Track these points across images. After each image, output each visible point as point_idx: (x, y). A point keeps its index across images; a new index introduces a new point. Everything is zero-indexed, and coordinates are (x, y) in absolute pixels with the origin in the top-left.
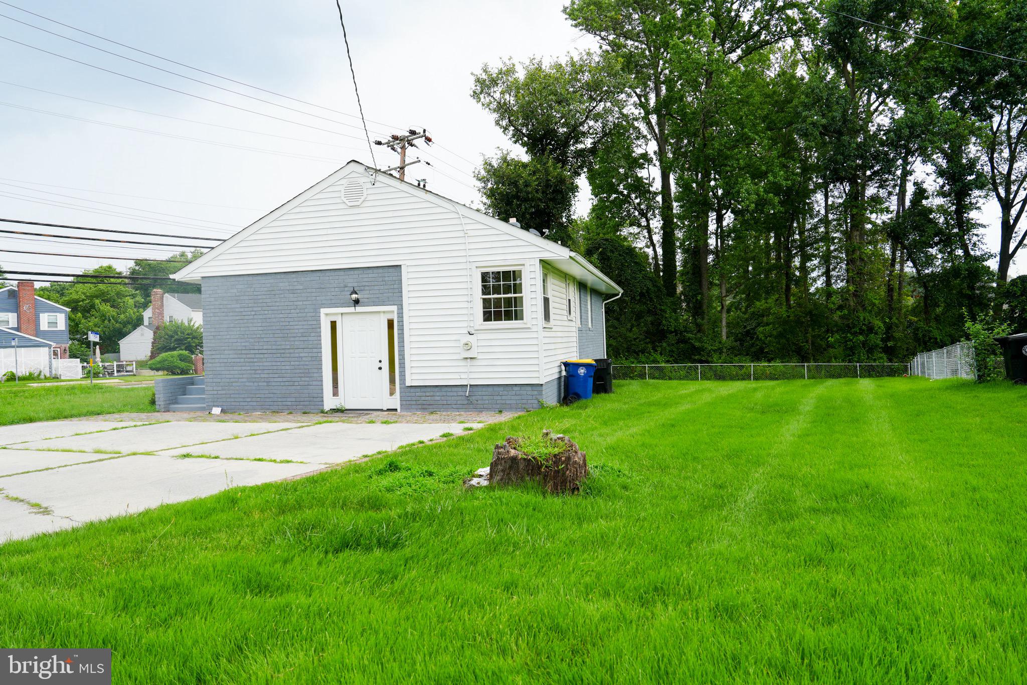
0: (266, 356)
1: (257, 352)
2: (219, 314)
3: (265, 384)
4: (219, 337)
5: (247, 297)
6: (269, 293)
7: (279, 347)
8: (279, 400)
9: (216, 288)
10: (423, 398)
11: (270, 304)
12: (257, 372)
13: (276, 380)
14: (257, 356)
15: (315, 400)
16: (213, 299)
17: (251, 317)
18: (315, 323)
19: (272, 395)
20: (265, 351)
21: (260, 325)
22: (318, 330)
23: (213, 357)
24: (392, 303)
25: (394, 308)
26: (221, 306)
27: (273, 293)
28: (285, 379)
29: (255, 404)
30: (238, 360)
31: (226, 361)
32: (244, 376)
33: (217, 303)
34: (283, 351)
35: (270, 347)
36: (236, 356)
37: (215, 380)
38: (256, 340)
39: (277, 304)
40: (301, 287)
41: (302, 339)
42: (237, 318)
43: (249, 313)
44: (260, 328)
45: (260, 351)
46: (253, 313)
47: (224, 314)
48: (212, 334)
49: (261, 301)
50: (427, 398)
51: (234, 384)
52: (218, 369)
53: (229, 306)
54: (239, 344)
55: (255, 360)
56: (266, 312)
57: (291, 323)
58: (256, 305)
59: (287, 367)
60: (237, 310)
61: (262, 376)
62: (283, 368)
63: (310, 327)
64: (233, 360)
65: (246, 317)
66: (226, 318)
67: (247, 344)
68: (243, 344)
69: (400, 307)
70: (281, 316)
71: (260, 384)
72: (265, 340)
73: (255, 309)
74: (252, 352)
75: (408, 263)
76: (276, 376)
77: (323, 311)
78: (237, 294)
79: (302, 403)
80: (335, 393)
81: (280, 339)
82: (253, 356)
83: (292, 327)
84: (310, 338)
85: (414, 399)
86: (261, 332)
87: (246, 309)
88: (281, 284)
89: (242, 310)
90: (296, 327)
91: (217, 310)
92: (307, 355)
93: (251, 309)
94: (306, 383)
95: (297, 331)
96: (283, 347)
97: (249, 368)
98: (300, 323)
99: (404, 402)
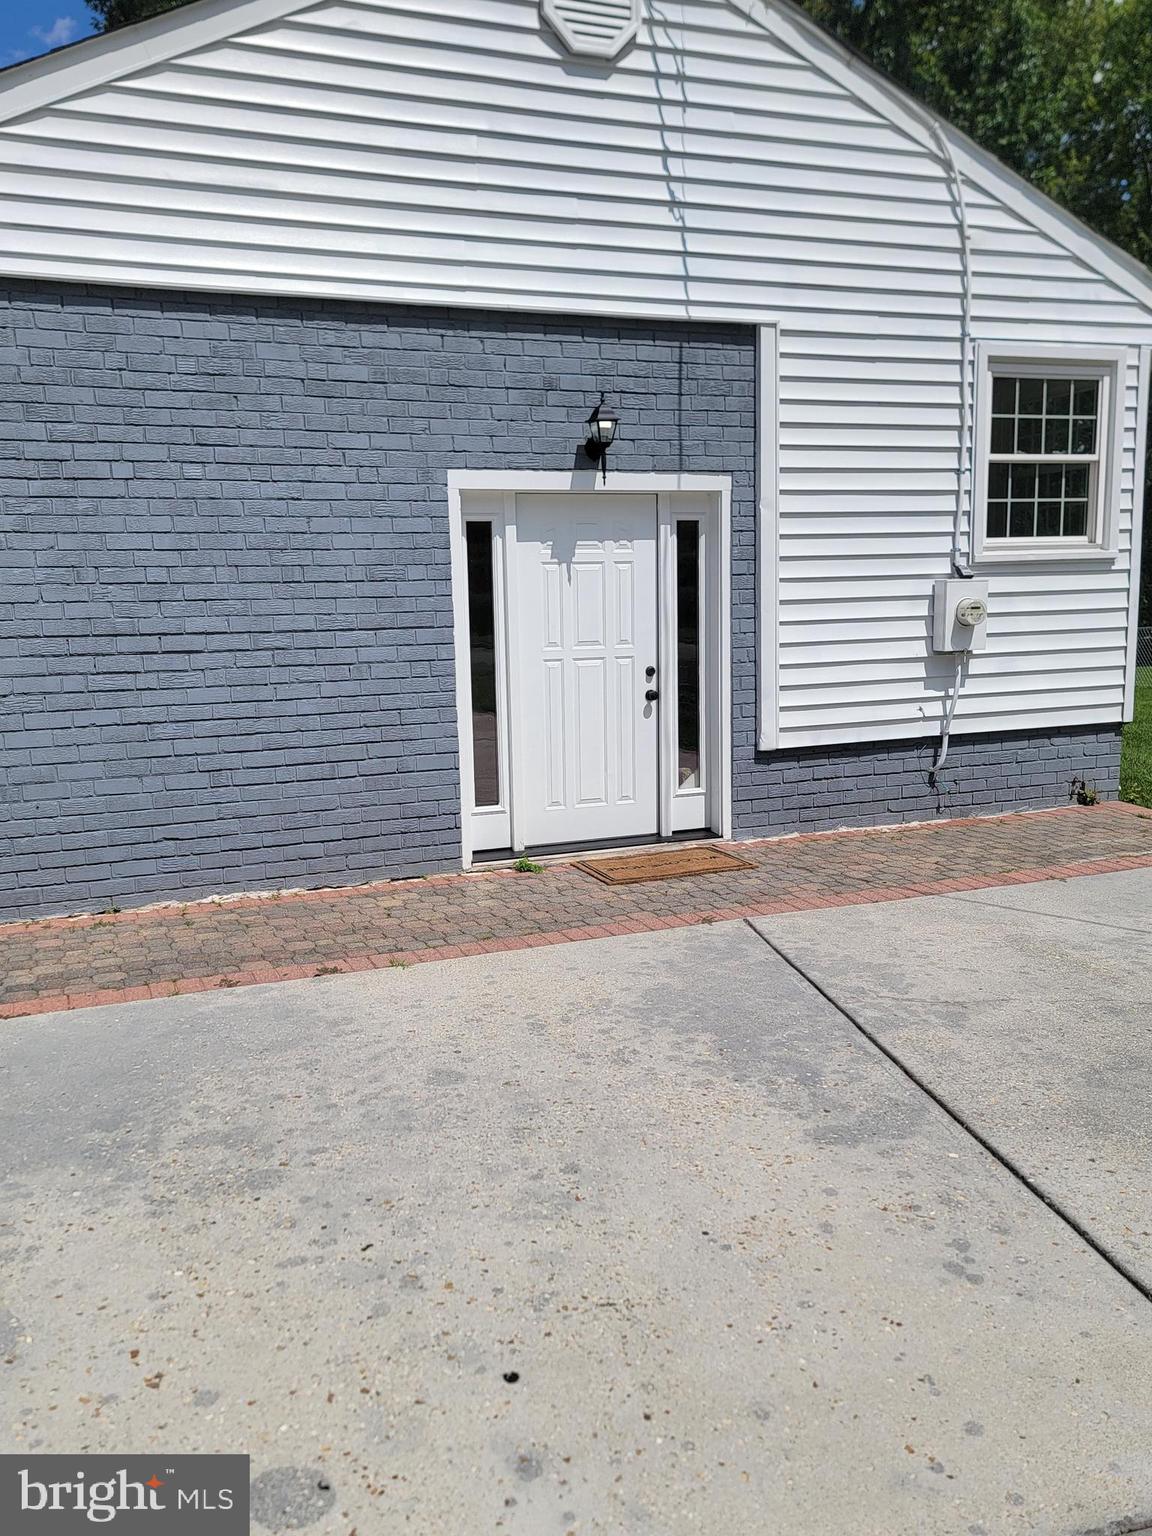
0: (200, 661)
1: (152, 643)
3: (201, 781)
5: (86, 396)
6: (202, 383)
7: (265, 624)
8: (269, 840)
10: (805, 787)
11: (213, 436)
12: (159, 730)
13: (252, 760)
14: (157, 661)
15: (424, 824)
17: (117, 488)
18: (423, 524)
19: (233, 826)
20: (197, 643)
21: (164, 524)
22: (439, 555)
24: (715, 463)
25: (722, 484)
27: (221, 383)
28: (293, 756)
29: (148, 867)
30: (51, 684)
32: (88, 753)
35: (220, 624)
36: (38, 666)
38: (150, 592)
39: (249, 436)
40: (363, 373)
41: (367, 589)
42: (36, 488)
43: (103, 470)
44: (166, 541)
45: (169, 643)
46: (123, 470)
49: (164, 417)
50: (815, 786)
54: (54, 611)
55: (146, 681)
56: (194, 471)
57: (317, 525)
58: (136, 434)
59: (305, 707)
60: (32, 450)
61: (183, 748)
62: (289, 709)
63: (404, 542)
64: (21, 685)
65: (90, 488)
67: (101, 610)
68: (75, 611)
69: (744, 478)
70: (269, 489)
71: (172, 781)
72: (191, 591)
73: (131, 452)
74: (124, 644)
75: (788, 321)
76: (254, 743)
77: (459, 480)
78: (29, 373)
79: (369, 843)
80: (487, 793)
81: (265, 590)
82: (133, 664)
83: (322, 541)
84: (403, 588)
85: (775, 791)
86: (170, 559)
87: (83, 451)
88: (263, 351)
89: (64, 451)
90: (339, 541)
92: (390, 653)
93: (110, 451)
94: (391, 765)
95: (346, 557)
96: (284, 623)
97: (112, 717)
98: (358, 525)
99: (747, 806)
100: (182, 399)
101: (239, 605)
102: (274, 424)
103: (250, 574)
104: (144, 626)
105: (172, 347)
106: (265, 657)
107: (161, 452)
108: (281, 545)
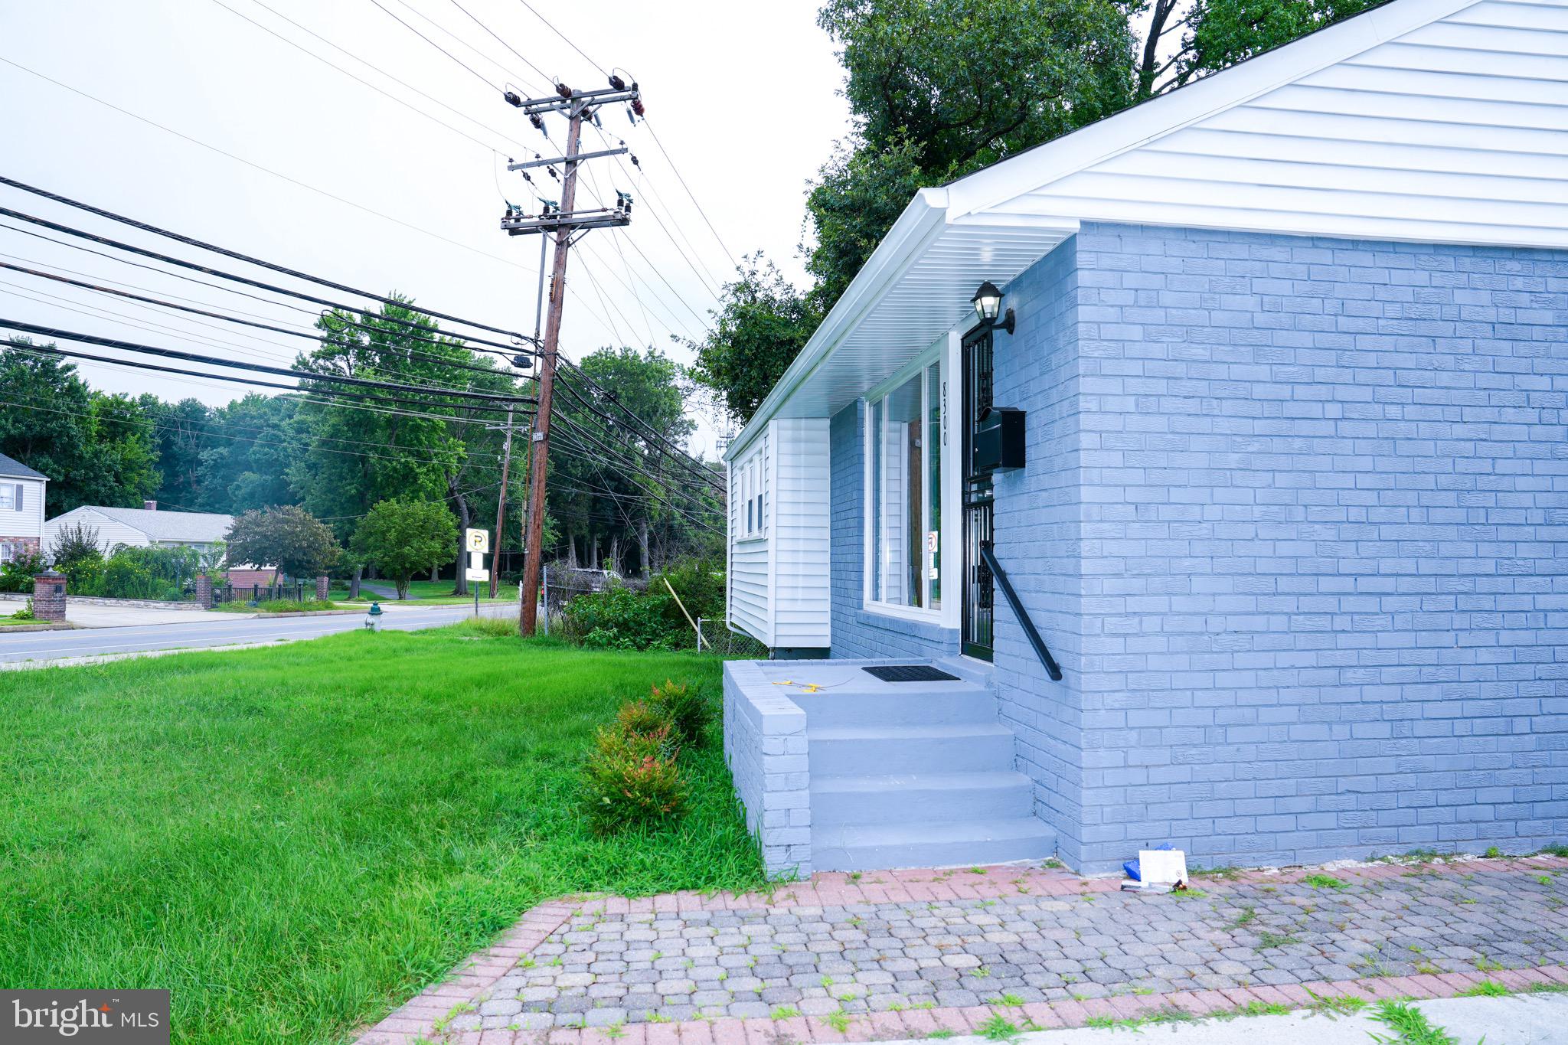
0: (1390, 603)
1: (1348, 584)
2: (1168, 404)
3: (1384, 730)
4: (1167, 513)
5: (1306, 339)
6: (1405, 327)
7: (1450, 567)
8: (1444, 798)
9: (1157, 281)
11: (1412, 377)
12: (1349, 676)
13: (1431, 710)
14: (1350, 604)
16: (1136, 332)
17: (1328, 428)
19: (1411, 780)
20: (1388, 585)
21: (1366, 463)
23: (1133, 604)
26: (1180, 369)
27: (1424, 328)
28: (1471, 708)
29: (1330, 820)
30: (1259, 623)
31: (1197, 624)
32: (1286, 696)
33: (1157, 351)
34: (1466, 585)
35: (1409, 566)
36: (1249, 603)
37: (1137, 718)
38: (1349, 532)
39: (1445, 378)
41: (1546, 532)
42: (1260, 427)
43: (1316, 410)
44: (1366, 481)
45: (1365, 584)
46: (1333, 410)
47: (1192, 406)
48: (1133, 495)
49: (1371, 360)
51: (1234, 734)
52: (1154, 662)
53: (1221, 371)
54: (1266, 549)
55: (1341, 622)
56: (1393, 411)
57: (1501, 466)
58: (1347, 375)
59: (1484, 655)
60: (1259, 391)
61: (1370, 694)
62: (1469, 656)
64: (1233, 623)
65: (1305, 428)
66: (1205, 424)
67: (1307, 549)
68: (1284, 549)
70: (1459, 430)
71: (1360, 730)
72: (1387, 532)
73: (1342, 393)
76: (1435, 692)
78: (1261, 319)
81: (1451, 532)
82: (1331, 604)
83: (1505, 482)
86: (1371, 498)
87: (1301, 392)
88: (1460, 297)
89: (1285, 391)
90: (1521, 483)
91: (1161, 386)
93: (1323, 392)
95: (1527, 500)
96: (1467, 567)
97: (1310, 659)
98: (1539, 467)
100: (1387, 342)
101: (1428, 547)
102: (1467, 367)
103: (1438, 515)
104: (1345, 567)
105: (1382, 294)
106: (1448, 602)
107: (1366, 394)
108: (1468, 486)
